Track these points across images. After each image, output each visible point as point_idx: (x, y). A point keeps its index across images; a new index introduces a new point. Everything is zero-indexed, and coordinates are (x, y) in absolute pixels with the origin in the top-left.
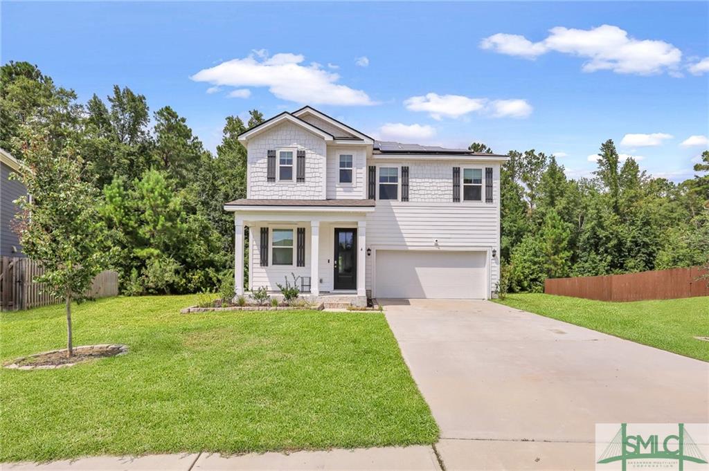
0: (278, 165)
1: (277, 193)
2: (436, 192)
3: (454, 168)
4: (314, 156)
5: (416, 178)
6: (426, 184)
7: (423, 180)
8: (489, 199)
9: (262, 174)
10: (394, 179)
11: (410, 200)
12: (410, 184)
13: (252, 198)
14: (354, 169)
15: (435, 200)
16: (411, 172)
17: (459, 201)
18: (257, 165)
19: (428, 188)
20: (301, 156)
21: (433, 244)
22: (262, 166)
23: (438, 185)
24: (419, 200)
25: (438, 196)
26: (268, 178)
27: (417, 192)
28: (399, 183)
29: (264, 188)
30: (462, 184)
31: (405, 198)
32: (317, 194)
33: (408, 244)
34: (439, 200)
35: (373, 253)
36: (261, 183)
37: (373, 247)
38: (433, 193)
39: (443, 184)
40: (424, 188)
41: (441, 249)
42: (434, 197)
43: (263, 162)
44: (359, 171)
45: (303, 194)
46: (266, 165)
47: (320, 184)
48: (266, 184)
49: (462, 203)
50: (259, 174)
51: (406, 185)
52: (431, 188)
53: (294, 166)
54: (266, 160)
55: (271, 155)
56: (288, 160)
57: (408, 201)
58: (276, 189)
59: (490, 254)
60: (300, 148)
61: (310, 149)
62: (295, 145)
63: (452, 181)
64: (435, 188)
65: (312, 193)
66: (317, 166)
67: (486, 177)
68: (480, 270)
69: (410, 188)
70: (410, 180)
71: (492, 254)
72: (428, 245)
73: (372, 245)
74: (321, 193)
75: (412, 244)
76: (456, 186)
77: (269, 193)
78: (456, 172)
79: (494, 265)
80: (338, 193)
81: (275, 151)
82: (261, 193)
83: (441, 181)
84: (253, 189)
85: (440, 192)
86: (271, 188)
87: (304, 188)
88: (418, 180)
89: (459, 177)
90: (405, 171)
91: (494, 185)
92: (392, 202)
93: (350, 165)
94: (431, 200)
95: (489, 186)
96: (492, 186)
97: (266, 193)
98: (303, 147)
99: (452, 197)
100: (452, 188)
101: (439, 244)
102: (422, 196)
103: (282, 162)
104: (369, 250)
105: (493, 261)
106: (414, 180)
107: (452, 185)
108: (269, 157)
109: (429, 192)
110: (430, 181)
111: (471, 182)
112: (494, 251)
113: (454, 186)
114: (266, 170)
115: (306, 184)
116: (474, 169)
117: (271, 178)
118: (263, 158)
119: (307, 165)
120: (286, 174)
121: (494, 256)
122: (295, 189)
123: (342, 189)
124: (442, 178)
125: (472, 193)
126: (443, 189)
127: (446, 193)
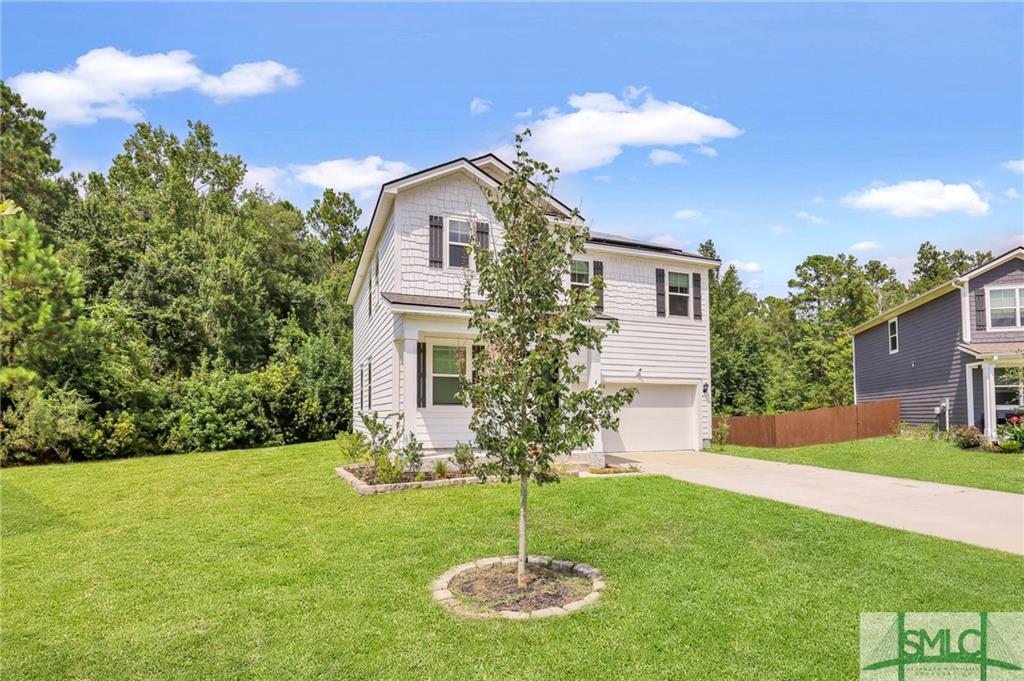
0: (446, 243)
1: (445, 287)
2: (637, 301)
3: (658, 270)
5: (611, 279)
6: (624, 289)
7: (621, 283)
8: (698, 316)
9: (419, 254)
12: (605, 287)
13: (408, 293)
15: (636, 313)
16: (606, 270)
17: (664, 316)
18: (412, 238)
19: (626, 295)
20: (483, 231)
21: (635, 374)
22: (419, 239)
23: (639, 291)
24: (617, 311)
25: (639, 307)
26: (431, 261)
27: (612, 299)
28: (591, 284)
29: (425, 278)
30: (667, 293)
34: (640, 313)
36: (419, 269)
38: (633, 302)
39: (644, 291)
40: (621, 294)
41: (646, 381)
42: (634, 308)
43: (422, 234)
46: (426, 240)
48: (427, 270)
49: (669, 318)
50: (416, 253)
52: (631, 296)
54: (427, 232)
55: (436, 224)
56: (462, 236)
57: (603, 311)
58: (444, 280)
59: (700, 390)
60: (481, 218)
61: (496, 222)
62: (473, 212)
63: (655, 287)
64: (636, 295)
67: (694, 286)
68: (689, 409)
69: (605, 292)
70: (604, 281)
71: (702, 389)
72: (629, 375)
75: (609, 372)
76: (660, 294)
77: (432, 286)
78: (660, 274)
79: (705, 403)
81: (441, 218)
82: (420, 284)
83: (642, 286)
84: (406, 277)
85: (641, 302)
86: (437, 279)
88: (615, 283)
89: (663, 282)
90: (598, 268)
91: (702, 297)
94: (631, 312)
95: (697, 298)
97: (428, 286)
98: (484, 218)
99: (655, 309)
100: (655, 297)
101: (642, 374)
102: (619, 306)
103: (453, 237)
105: (704, 399)
106: (609, 282)
107: (655, 292)
108: (431, 226)
109: (628, 301)
110: (630, 284)
111: (677, 291)
112: (706, 385)
113: (657, 294)
114: (427, 248)
116: (681, 274)
117: (436, 262)
118: (421, 227)
120: (459, 257)
121: (705, 391)
124: (644, 282)
125: (679, 307)
126: (644, 297)
127: (649, 303)
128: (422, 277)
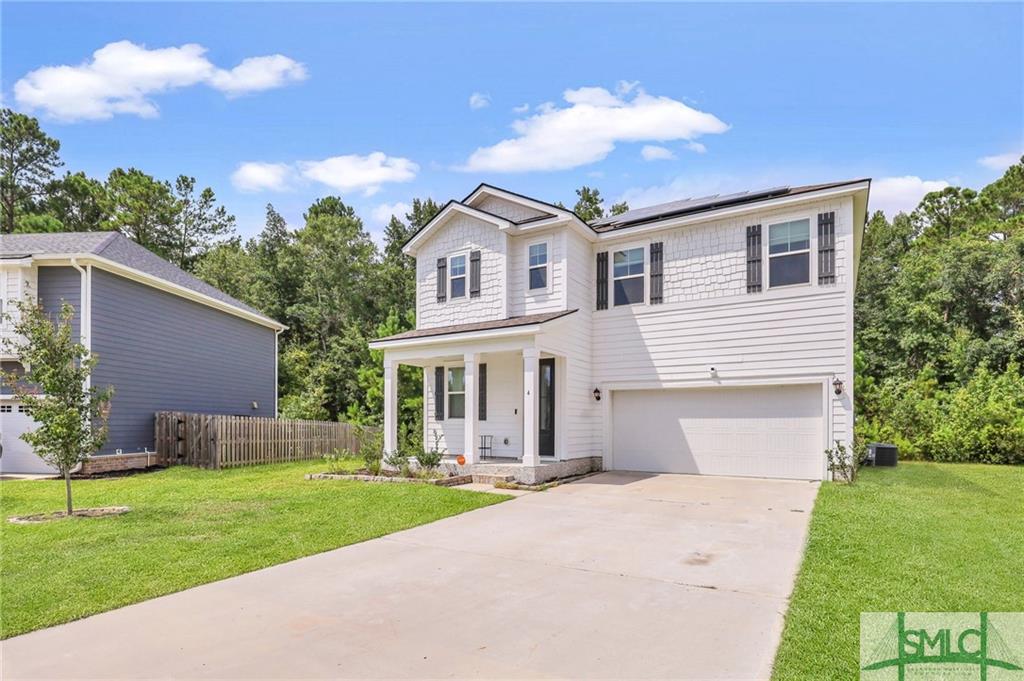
0: (449, 278)
1: (448, 317)
2: (714, 279)
3: (748, 228)
4: (491, 256)
5: (676, 260)
6: (695, 268)
7: (689, 262)
8: (827, 277)
9: (431, 294)
10: (639, 268)
11: (665, 300)
12: (665, 272)
13: (422, 328)
14: (549, 265)
16: (667, 250)
17: (760, 290)
18: (427, 282)
19: (698, 275)
20: (476, 259)
21: (710, 376)
22: (431, 282)
23: (718, 265)
24: (682, 298)
25: (717, 286)
26: (439, 298)
27: (677, 285)
28: (647, 274)
29: (435, 313)
30: (766, 256)
31: (657, 298)
32: (495, 312)
33: (662, 377)
34: (719, 293)
35: (605, 396)
36: (431, 307)
37: (604, 385)
38: (708, 281)
39: (725, 264)
40: (691, 275)
41: (724, 383)
42: (709, 288)
43: (433, 277)
44: (556, 266)
45: (478, 314)
46: (435, 281)
47: (499, 296)
48: (437, 306)
49: (767, 292)
50: (429, 294)
51: (657, 276)
52: (705, 274)
53: (467, 275)
54: (436, 274)
55: (442, 265)
56: (460, 268)
57: (661, 302)
58: (447, 311)
59: (829, 391)
60: (474, 247)
61: (486, 247)
62: (468, 244)
63: (744, 253)
64: (712, 272)
65: (489, 312)
66: (495, 270)
67: (820, 233)
68: (810, 421)
69: (666, 278)
70: (665, 265)
71: (833, 389)
72: (699, 378)
73: (603, 382)
74: (500, 310)
75: (670, 376)
76: (754, 261)
77: (440, 319)
78: (754, 234)
79: (842, 411)
80: (528, 307)
81: (446, 258)
82: (431, 319)
83: (723, 256)
84: (423, 315)
85: (722, 279)
86: (443, 311)
87: (480, 306)
88: (680, 263)
89: (760, 242)
90: (657, 251)
91: (838, 247)
92: (635, 308)
93: (543, 259)
94: (705, 295)
95: (828, 251)
96: (833, 250)
97: (437, 319)
98: (478, 246)
99: (744, 283)
100: (745, 268)
101: (720, 374)
102: (688, 291)
103: (454, 272)
104: (597, 391)
105: (839, 403)
106: (672, 264)
107: (744, 261)
108: (439, 268)
109: (701, 281)
110: (703, 260)
111: (785, 250)
112: (838, 383)
113: (749, 262)
114: (436, 287)
115: (482, 298)
116: (792, 223)
117: (442, 298)
118: (433, 270)
119: (483, 271)
120: (458, 288)
121: (838, 392)
122: (468, 309)
123: (532, 300)
124: (726, 252)
125: (790, 270)
126: (726, 271)
127: (734, 277)
128: (433, 312)
